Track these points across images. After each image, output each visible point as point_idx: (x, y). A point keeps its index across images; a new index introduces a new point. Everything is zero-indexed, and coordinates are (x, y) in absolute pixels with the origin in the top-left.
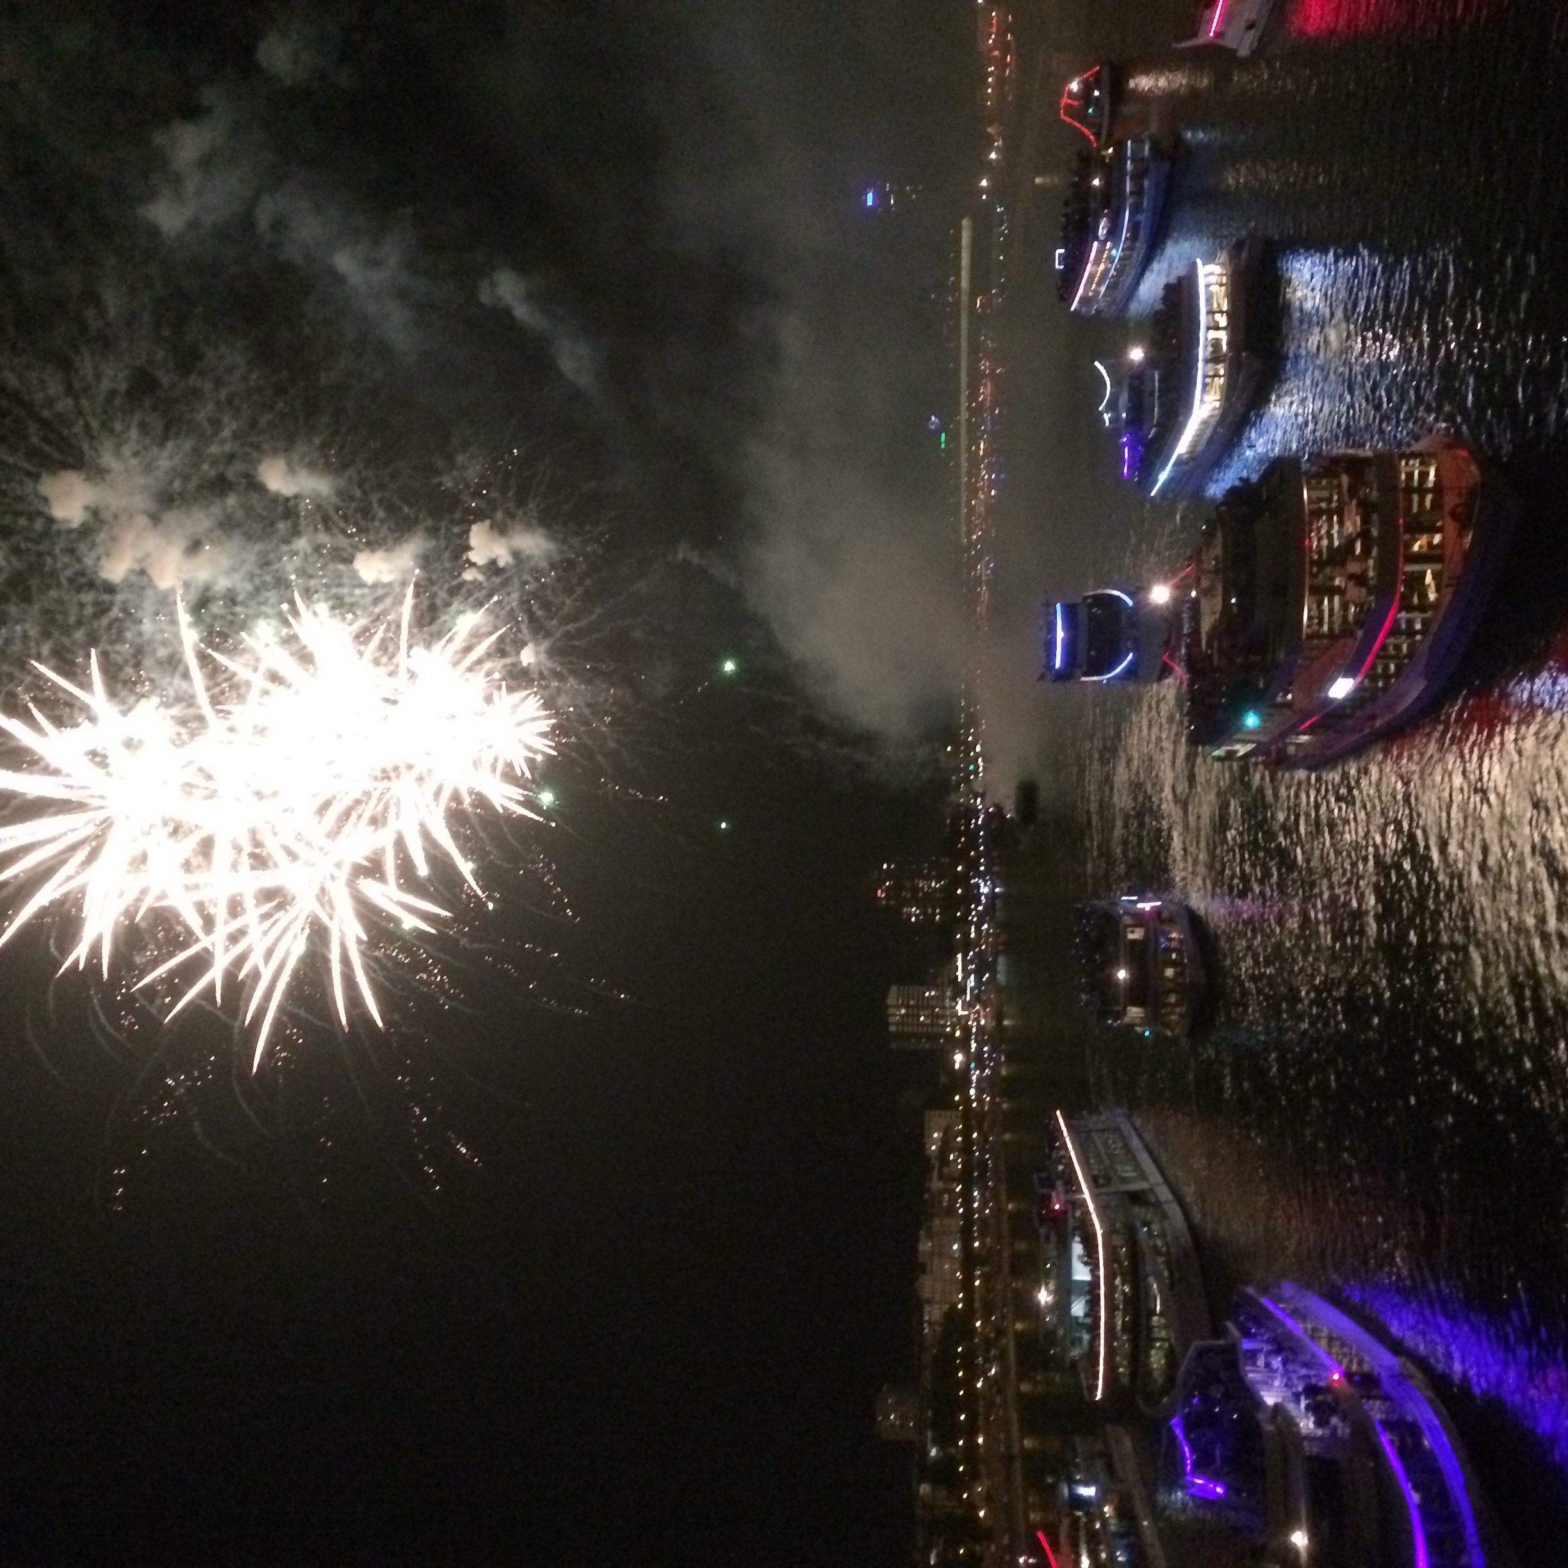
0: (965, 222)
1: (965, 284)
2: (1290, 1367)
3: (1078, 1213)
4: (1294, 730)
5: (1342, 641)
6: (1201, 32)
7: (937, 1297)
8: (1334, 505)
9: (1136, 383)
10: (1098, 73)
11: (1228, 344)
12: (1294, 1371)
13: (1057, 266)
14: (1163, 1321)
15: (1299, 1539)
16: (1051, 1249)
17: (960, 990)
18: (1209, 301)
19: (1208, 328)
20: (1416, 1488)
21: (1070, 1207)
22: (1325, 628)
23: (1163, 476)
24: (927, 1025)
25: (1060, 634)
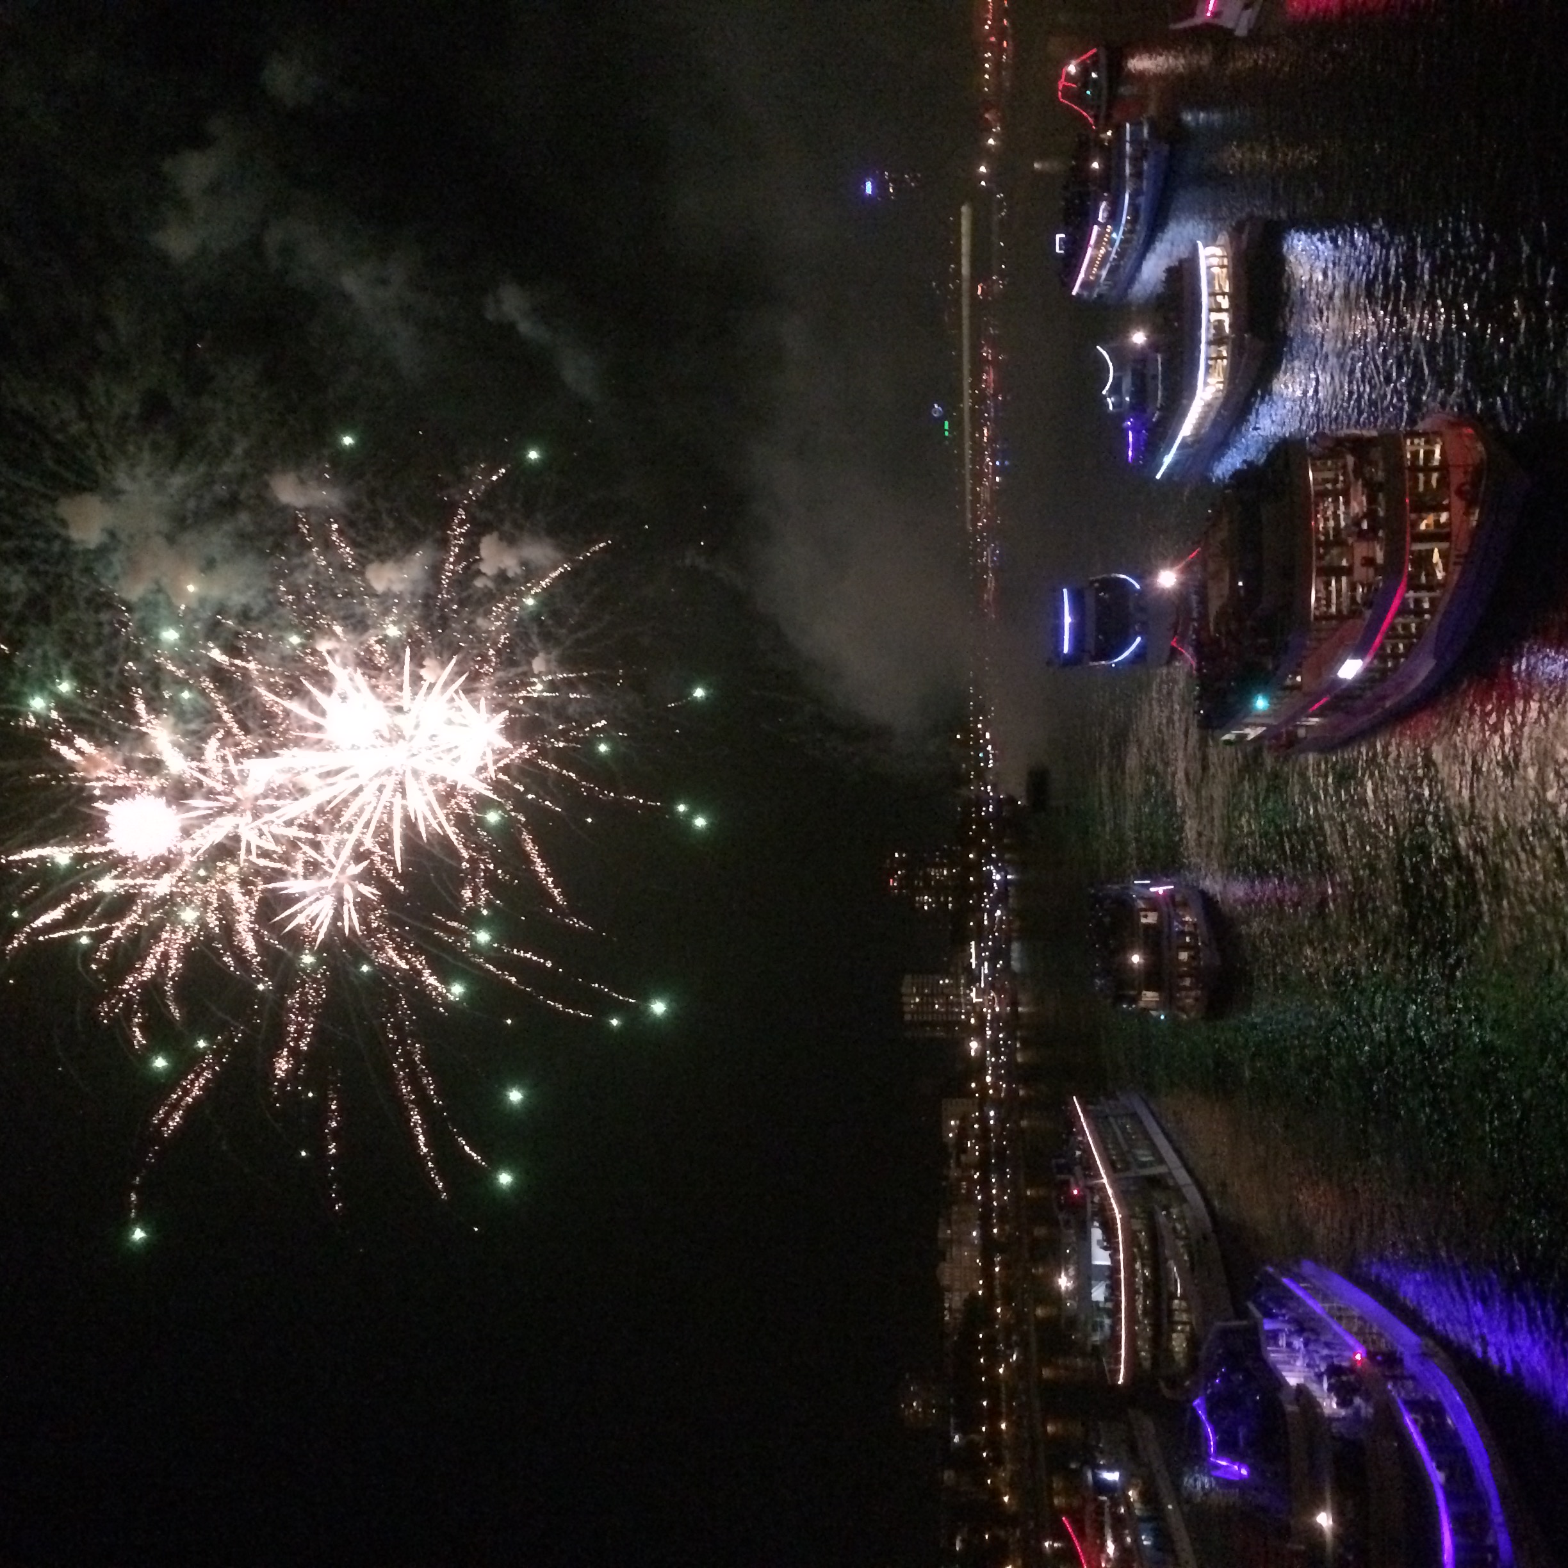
0: (965, 209)
1: (965, 270)
2: (1312, 1347)
3: (1096, 1199)
4: (1304, 712)
5: (1351, 622)
6: (1198, 12)
7: (957, 1285)
8: (1340, 486)
9: (1139, 367)
10: (1095, 55)
11: (1230, 326)
12: (1317, 1352)
13: (1058, 250)
14: (1184, 1304)
15: (1324, 1520)
16: (1071, 1234)
17: (973, 978)
18: (1210, 283)
19: (1211, 310)
20: (1439, 1467)
21: (1088, 1192)
22: (1333, 609)
23: (1168, 460)
24: (942, 1013)
25: (1068, 620)
